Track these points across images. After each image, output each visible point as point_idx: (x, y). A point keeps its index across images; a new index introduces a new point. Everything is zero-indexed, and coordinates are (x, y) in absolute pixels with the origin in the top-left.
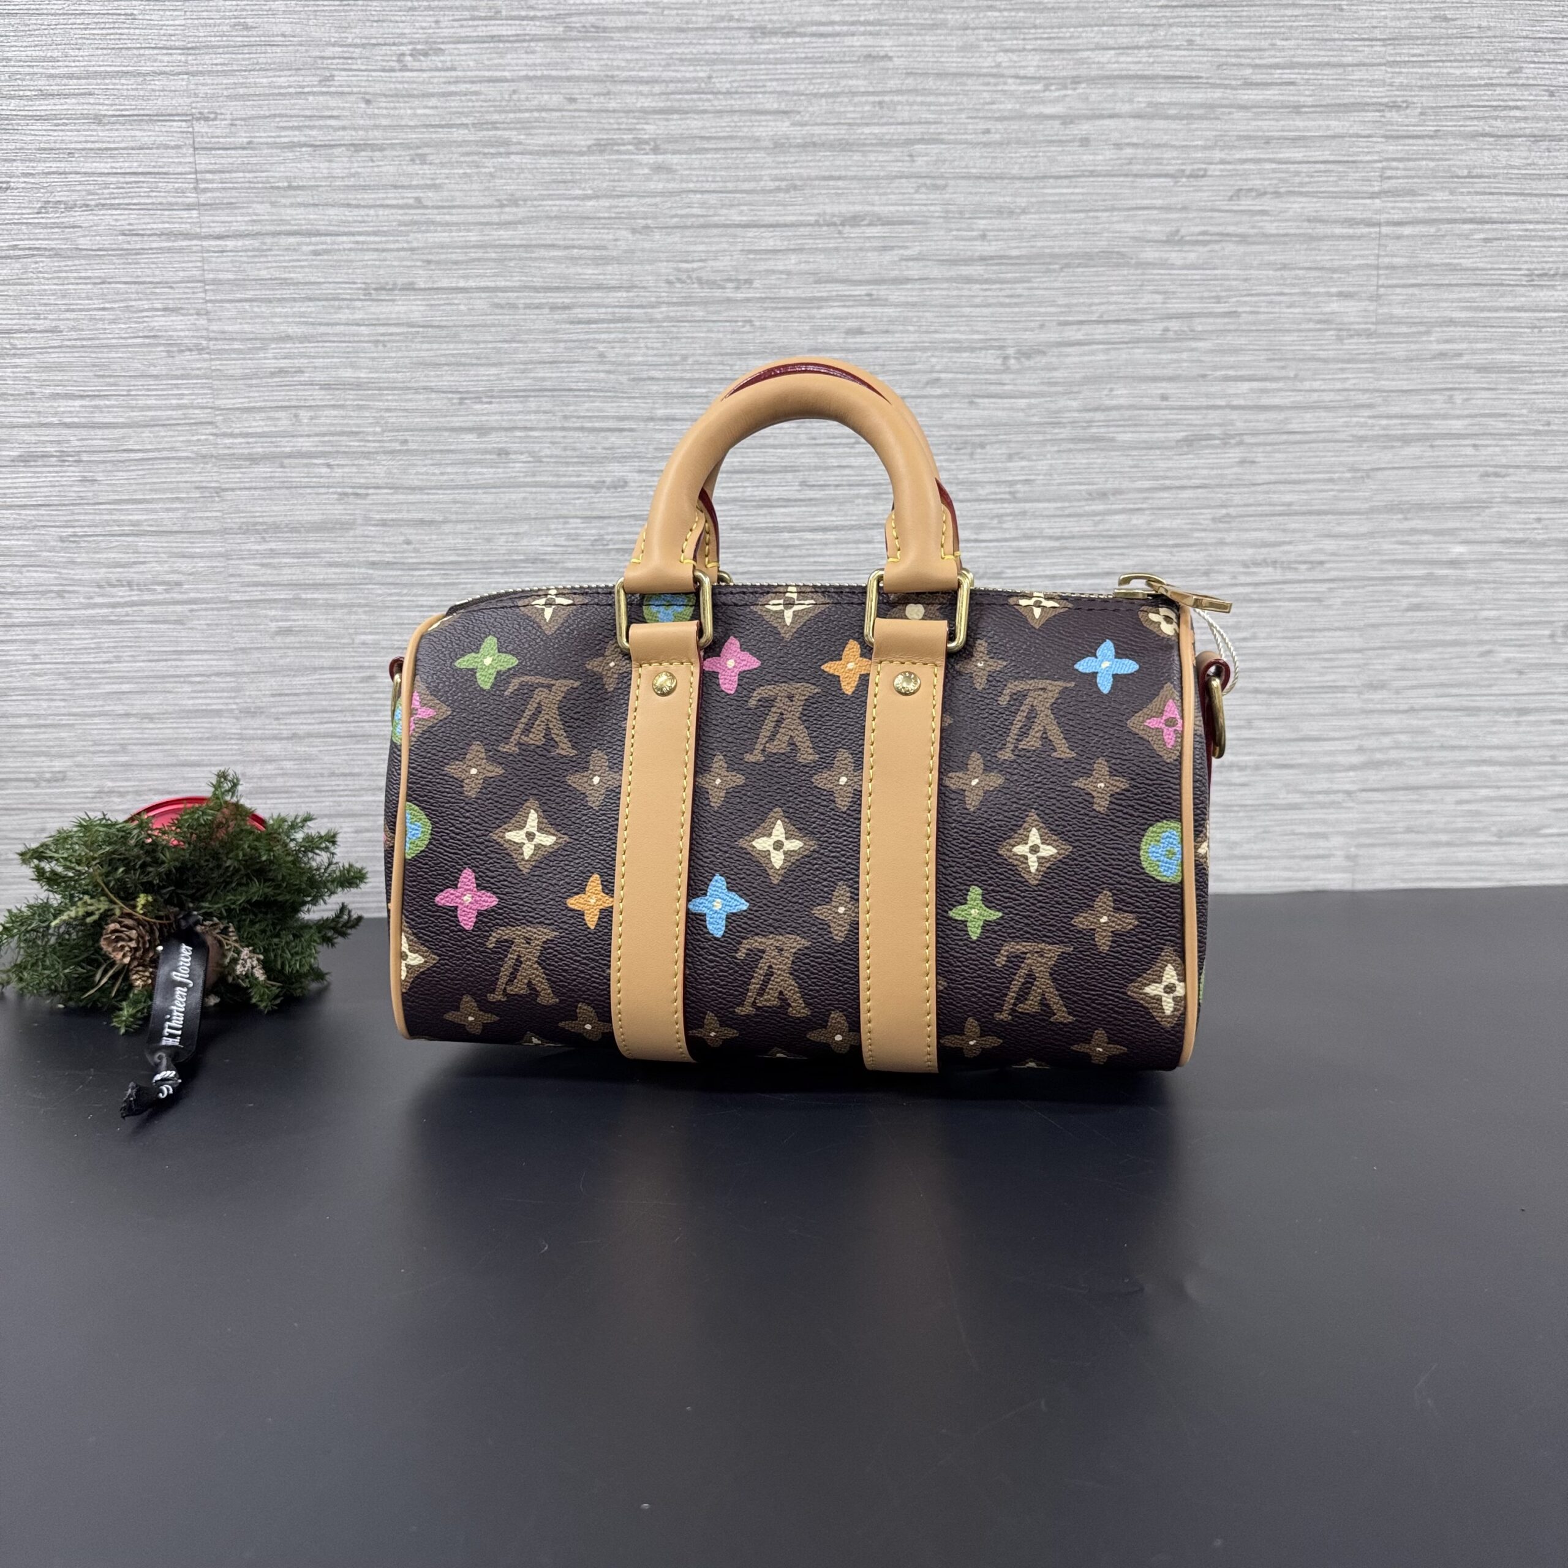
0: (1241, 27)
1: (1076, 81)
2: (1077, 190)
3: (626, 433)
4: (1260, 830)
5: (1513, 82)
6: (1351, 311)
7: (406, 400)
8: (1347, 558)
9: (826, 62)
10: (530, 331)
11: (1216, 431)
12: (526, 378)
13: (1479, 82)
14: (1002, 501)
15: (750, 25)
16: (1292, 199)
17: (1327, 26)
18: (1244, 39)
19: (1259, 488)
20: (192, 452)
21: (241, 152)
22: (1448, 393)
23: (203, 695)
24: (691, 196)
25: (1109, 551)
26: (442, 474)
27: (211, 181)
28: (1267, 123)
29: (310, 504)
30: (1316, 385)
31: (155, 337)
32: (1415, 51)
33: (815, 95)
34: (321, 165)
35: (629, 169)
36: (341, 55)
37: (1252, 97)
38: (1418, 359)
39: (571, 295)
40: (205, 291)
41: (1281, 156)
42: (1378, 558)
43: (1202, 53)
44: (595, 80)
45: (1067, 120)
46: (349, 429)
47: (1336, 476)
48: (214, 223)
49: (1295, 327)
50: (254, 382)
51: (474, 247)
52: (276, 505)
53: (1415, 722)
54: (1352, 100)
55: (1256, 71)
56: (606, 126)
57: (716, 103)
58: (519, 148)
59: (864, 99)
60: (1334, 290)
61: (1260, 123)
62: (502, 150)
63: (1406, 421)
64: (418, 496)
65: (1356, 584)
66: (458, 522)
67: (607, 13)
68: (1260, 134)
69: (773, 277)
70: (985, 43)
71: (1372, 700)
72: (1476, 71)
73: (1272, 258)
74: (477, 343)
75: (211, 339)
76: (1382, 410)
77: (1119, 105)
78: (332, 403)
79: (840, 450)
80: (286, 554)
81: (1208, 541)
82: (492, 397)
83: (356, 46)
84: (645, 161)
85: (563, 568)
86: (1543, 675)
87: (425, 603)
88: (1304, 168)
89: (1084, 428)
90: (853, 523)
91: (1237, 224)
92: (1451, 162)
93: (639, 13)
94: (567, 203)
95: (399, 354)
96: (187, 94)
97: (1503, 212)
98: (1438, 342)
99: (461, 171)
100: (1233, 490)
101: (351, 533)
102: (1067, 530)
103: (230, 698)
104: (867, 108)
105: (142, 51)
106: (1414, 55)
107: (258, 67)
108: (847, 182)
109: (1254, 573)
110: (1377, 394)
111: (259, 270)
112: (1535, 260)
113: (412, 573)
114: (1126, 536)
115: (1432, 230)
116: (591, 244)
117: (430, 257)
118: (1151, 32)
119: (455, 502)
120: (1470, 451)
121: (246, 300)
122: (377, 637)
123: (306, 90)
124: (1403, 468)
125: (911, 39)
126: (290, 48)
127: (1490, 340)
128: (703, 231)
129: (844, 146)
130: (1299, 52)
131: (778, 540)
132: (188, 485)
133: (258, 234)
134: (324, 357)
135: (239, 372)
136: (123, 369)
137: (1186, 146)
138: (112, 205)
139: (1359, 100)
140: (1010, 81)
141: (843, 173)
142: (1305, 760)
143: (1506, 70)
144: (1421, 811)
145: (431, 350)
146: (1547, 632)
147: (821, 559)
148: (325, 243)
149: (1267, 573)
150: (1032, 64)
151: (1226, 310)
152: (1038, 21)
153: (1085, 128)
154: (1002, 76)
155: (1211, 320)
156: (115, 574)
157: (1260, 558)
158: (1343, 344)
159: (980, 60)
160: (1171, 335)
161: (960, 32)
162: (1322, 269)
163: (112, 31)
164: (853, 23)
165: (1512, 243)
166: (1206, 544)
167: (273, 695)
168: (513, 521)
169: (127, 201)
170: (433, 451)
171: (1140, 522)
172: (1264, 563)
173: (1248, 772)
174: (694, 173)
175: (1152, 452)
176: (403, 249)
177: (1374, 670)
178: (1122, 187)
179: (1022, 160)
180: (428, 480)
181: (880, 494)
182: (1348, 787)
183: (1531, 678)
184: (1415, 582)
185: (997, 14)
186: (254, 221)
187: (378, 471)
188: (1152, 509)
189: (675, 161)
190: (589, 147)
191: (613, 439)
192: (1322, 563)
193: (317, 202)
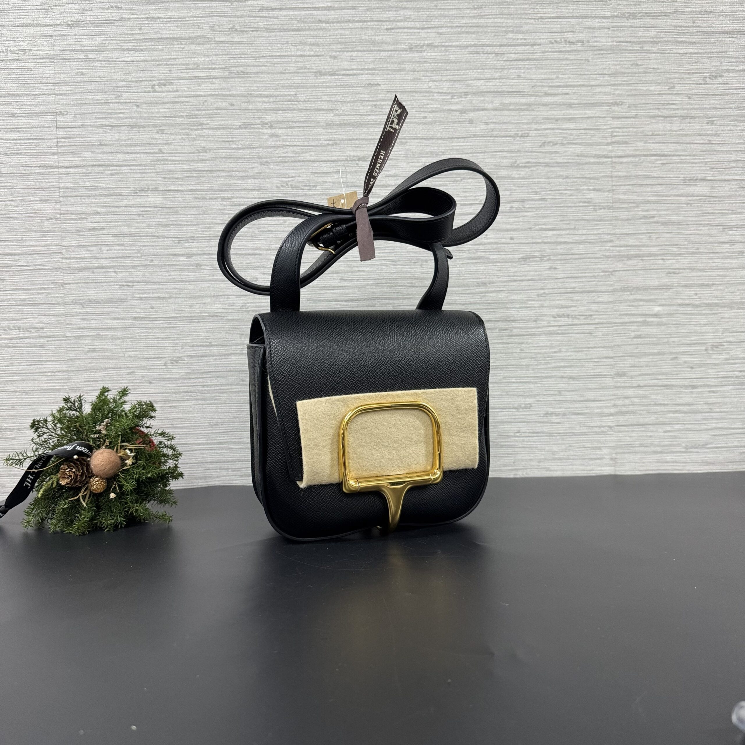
0: (542, 69)
1: (466, 94)
2: (468, 144)
3: (257, 256)
4: (567, 445)
5: (670, 92)
6: (600, 197)
7: (153, 242)
8: (603, 313)
9: (350, 87)
10: (212, 210)
11: (537, 254)
12: (210, 231)
13: (655, 93)
15: (314, 71)
16: (570, 146)
17: (582, 69)
18: (544, 75)
19: (559, 281)
20: (51, 266)
21: (78, 129)
22: (649, 235)
23: (52, 381)
24: (288, 148)
26: (169, 275)
27: (65, 142)
28: (556, 112)
29: (106, 290)
30: (585, 232)
31: (35, 213)
32: (624, 79)
33: (345, 102)
34: (116, 135)
35: (259, 135)
36: (126, 85)
37: (549, 100)
38: (633, 219)
39: (231, 193)
40: (60, 192)
41: (564, 126)
42: (618, 313)
43: (524, 81)
44: (243, 96)
45: (462, 112)
46: (125, 255)
47: (596, 274)
48: (65, 161)
49: (573, 205)
50: (81, 233)
51: (186, 171)
52: (89, 291)
53: (641, 392)
54: (596, 101)
55: (551, 89)
56: (248, 116)
57: (299, 106)
58: (208, 126)
59: (367, 103)
60: (591, 188)
61: (553, 112)
62: (199, 127)
63: (629, 248)
64: (158, 286)
65: (609, 325)
66: (176, 298)
67: (248, 66)
68: (553, 117)
69: (326, 184)
70: (424, 78)
71: (619, 382)
72: (653, 88)
73: (561, 173)
74: (187, 215)
75: (61, 214)
76: (617, 243)
77: (486, 104)
78: (118, 243)
80: (94, 314)
81: (536, 305)
82: (194, 240)
83: (133, 81)
84: (265, 132)
85: (226, 319)
86: (703, 369)
87: (160, 337)
88: (574, 132)
89: (474, 253)
91: (543, 158)
92: (644, 129)
93: (263, 66)
94: (230, 151)
95: (150, 220)
96: (54, 103)
97: (670, 151)
98: (643, 211)
99: (180, 137)
100: (546, 282)
101: (125, 304)
103: (65, 383)
104: (369, 108)
105: (34, 85)
106: (624, 81)
107: (87, 91)
108: (361, 141)
109: (558, 321)
110: (614, 236)
111: (85, 182)
112: (687, 173)
113: (154, 322)
114: (496, 303)
115: (637, 160)
116: (240, 170)
117: (165, 176)
118: (500, 72)
119: (175, 289)
120: (661, 262)
121: (78, 196)
122: (136, 353)
123: (109, 101)
124: (629, 270)
125: (389, 76)
126: (102, 83)
127: (668, 210)
128: (293, 164)
129: (359, 125)
130: (570, 80)
131: (330, 305)
132: (49, 282)
133: (85, 166)
134: (114, 222)
135: (74, 229)
136: (20, 228)
137: (519, 123)
138: (17, 153)
139: (599, 101)
140: (435, 94)
141: (358, 137)
143: (667, 88)
144: (647, 436)
145: (165, 218)
146: (704, 348)
148: (117, 170)
149: (564, 321)
150: (445, 86)
151: (540, 198)
152: (448, 68)
153: (471, 115)
154: (432, 92)
155: (533, 202)
156: (12, 324)
157: (561, 313)
158: (597, 213)
159: (422, 85)
160: (514, 210)
161: (412, 73)
162: (585, 178)
163: (21, 76)
164: (362, 70)
165: (675, 165)
166: (535, 307)
167: (85, 381)
168: (203, 297)
169: (25, 151)
170: (165, 265)
172: (563, 316)
173: (560, 417)
174: (289, 137)
175: (507, 264)
176: (152, 172)
177: (620, 367)
178: (489, 142)
179: (442, 130)
180: (162, 279)
181: (378, 283)
182: (609, 424)
183: (697, 371)
184: (637, 324)
185: (429, 65)
186: (83, 160)
187: (138, 274)
188: (508, 290)
189: (280, 132)
190: (240, 126)
191: (251, 259)
192: (591, 315)
193: (113, 151)
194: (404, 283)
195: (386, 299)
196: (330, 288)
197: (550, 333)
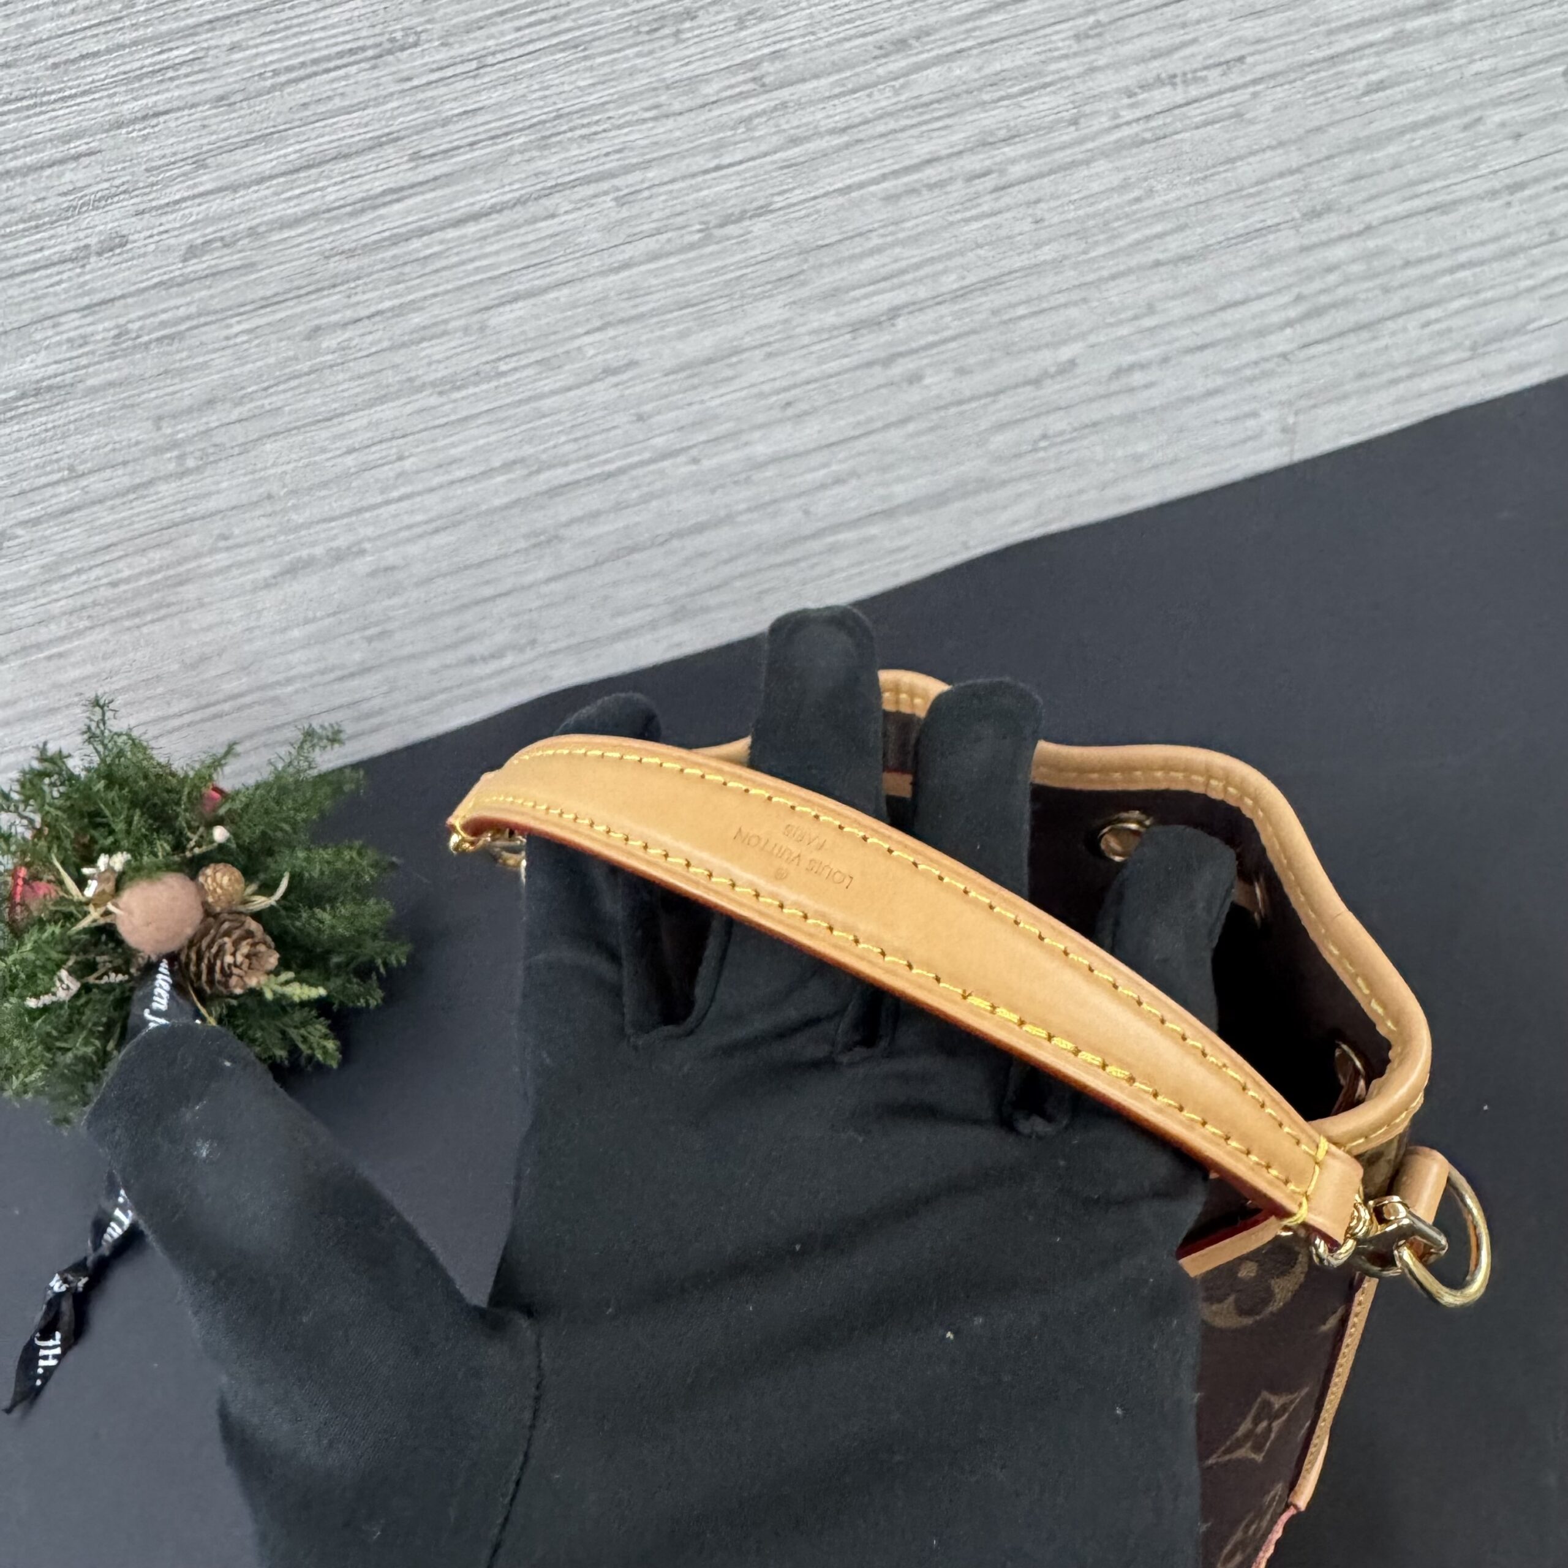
8: (1279, 42)
14: (743, 96)
25: (924, 128)
42: (1323, 28)
53: (1371, 243)
65: (1293, 76)
71: (1314, 233)
79: (460, 86)
81: (1070, 73)
85: (85, 390)
90: (517, 194)
102: (853, 114)
109: (1145, 102)
114: (947, 98)
131: (409, 253)
142: (1228, 332)
144: (1376, 350)
147: (485, 262)
149: (1163, 97)
157: (1150, 76)
166: (1067, 78)
171: (964, 70)
172: (1159, 82)
173: (1154, 368)
177: (1318, 190)
181: (544, 138)
184: (1377, 48)
188: (981, 45)
192: (1241, 59)
194: (635, 113)
195: (587, 180)
196: (388, 198)
197: (1120, 147)
